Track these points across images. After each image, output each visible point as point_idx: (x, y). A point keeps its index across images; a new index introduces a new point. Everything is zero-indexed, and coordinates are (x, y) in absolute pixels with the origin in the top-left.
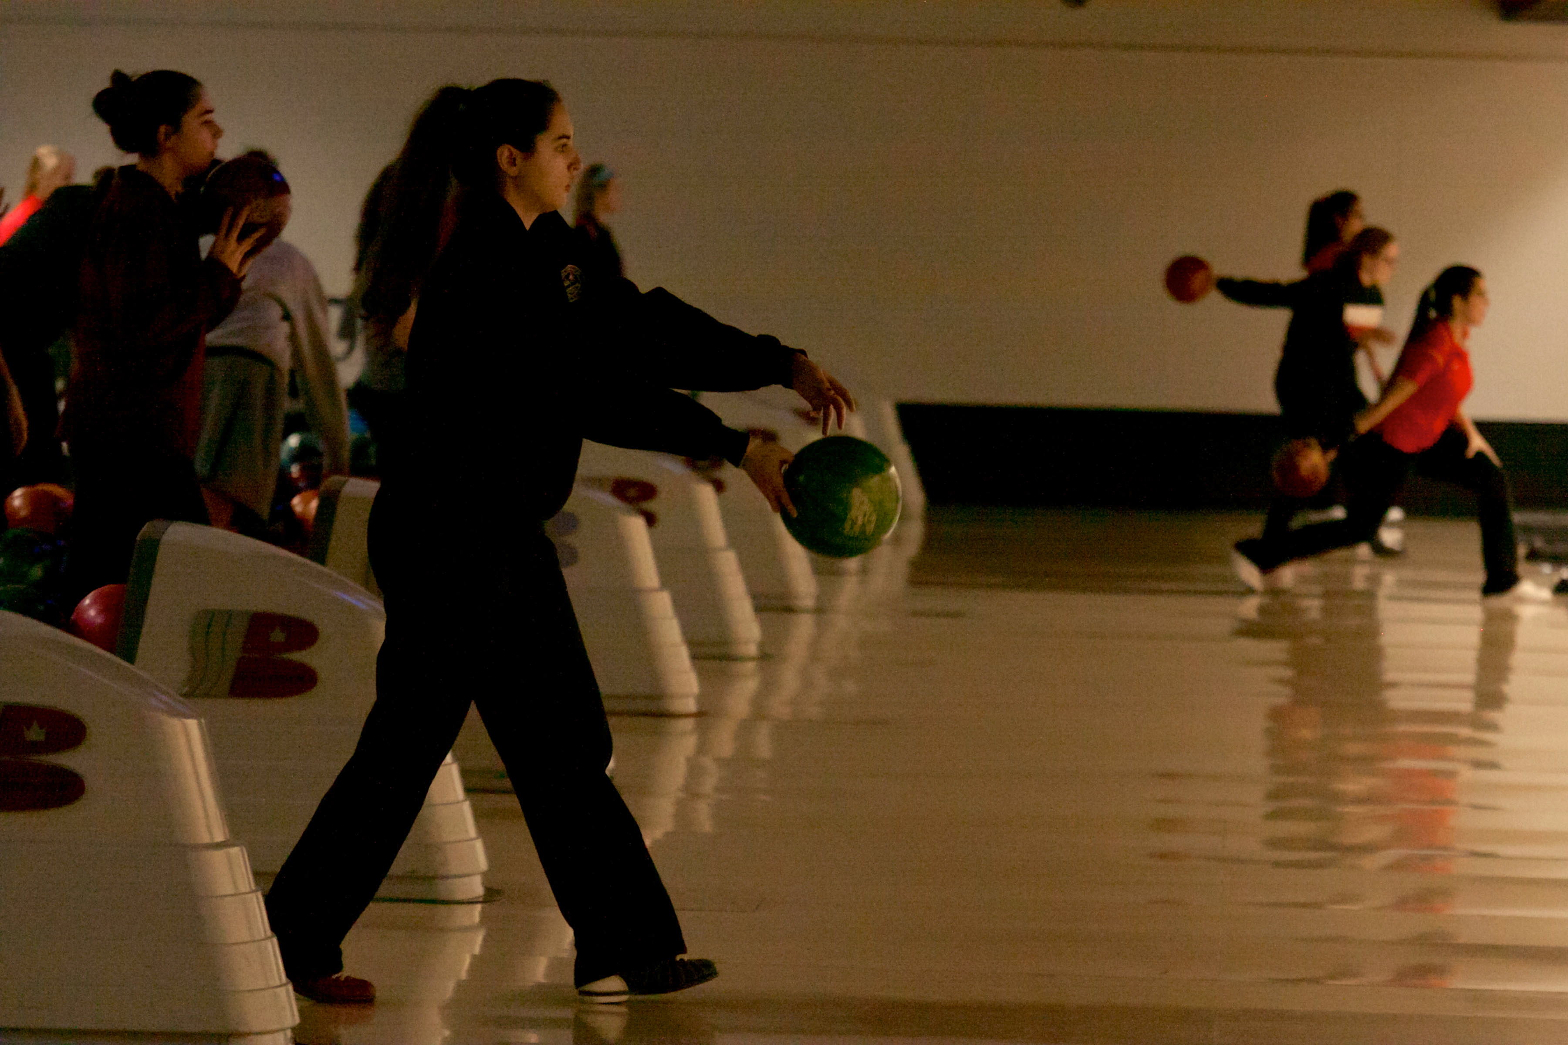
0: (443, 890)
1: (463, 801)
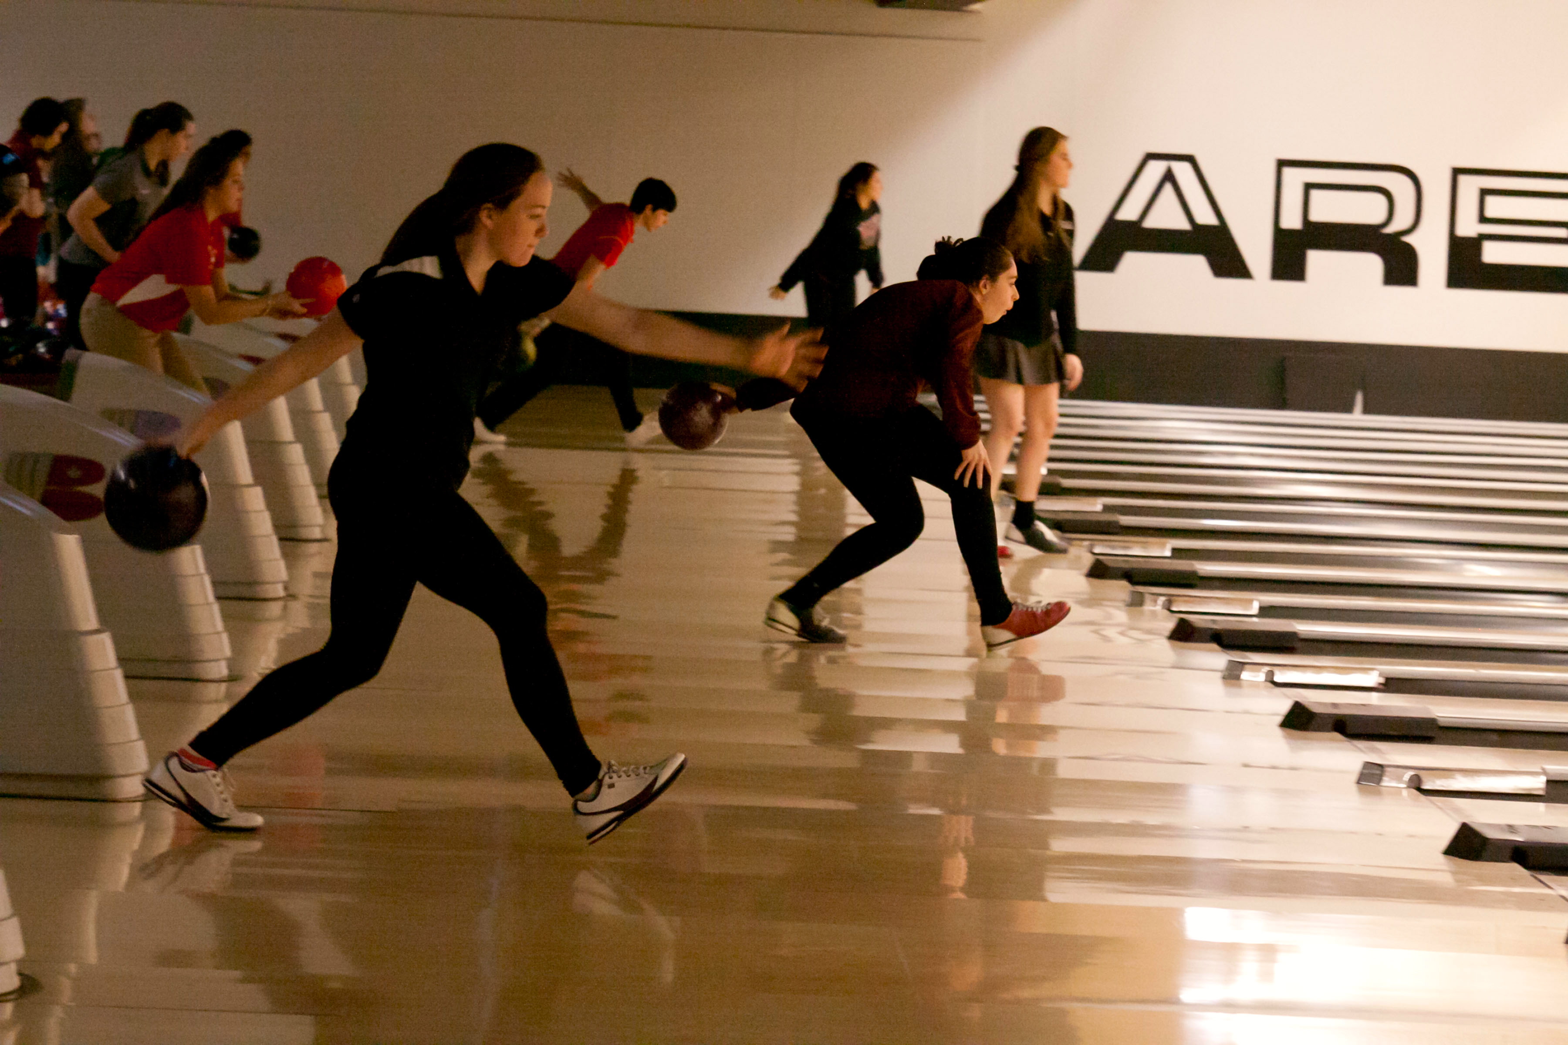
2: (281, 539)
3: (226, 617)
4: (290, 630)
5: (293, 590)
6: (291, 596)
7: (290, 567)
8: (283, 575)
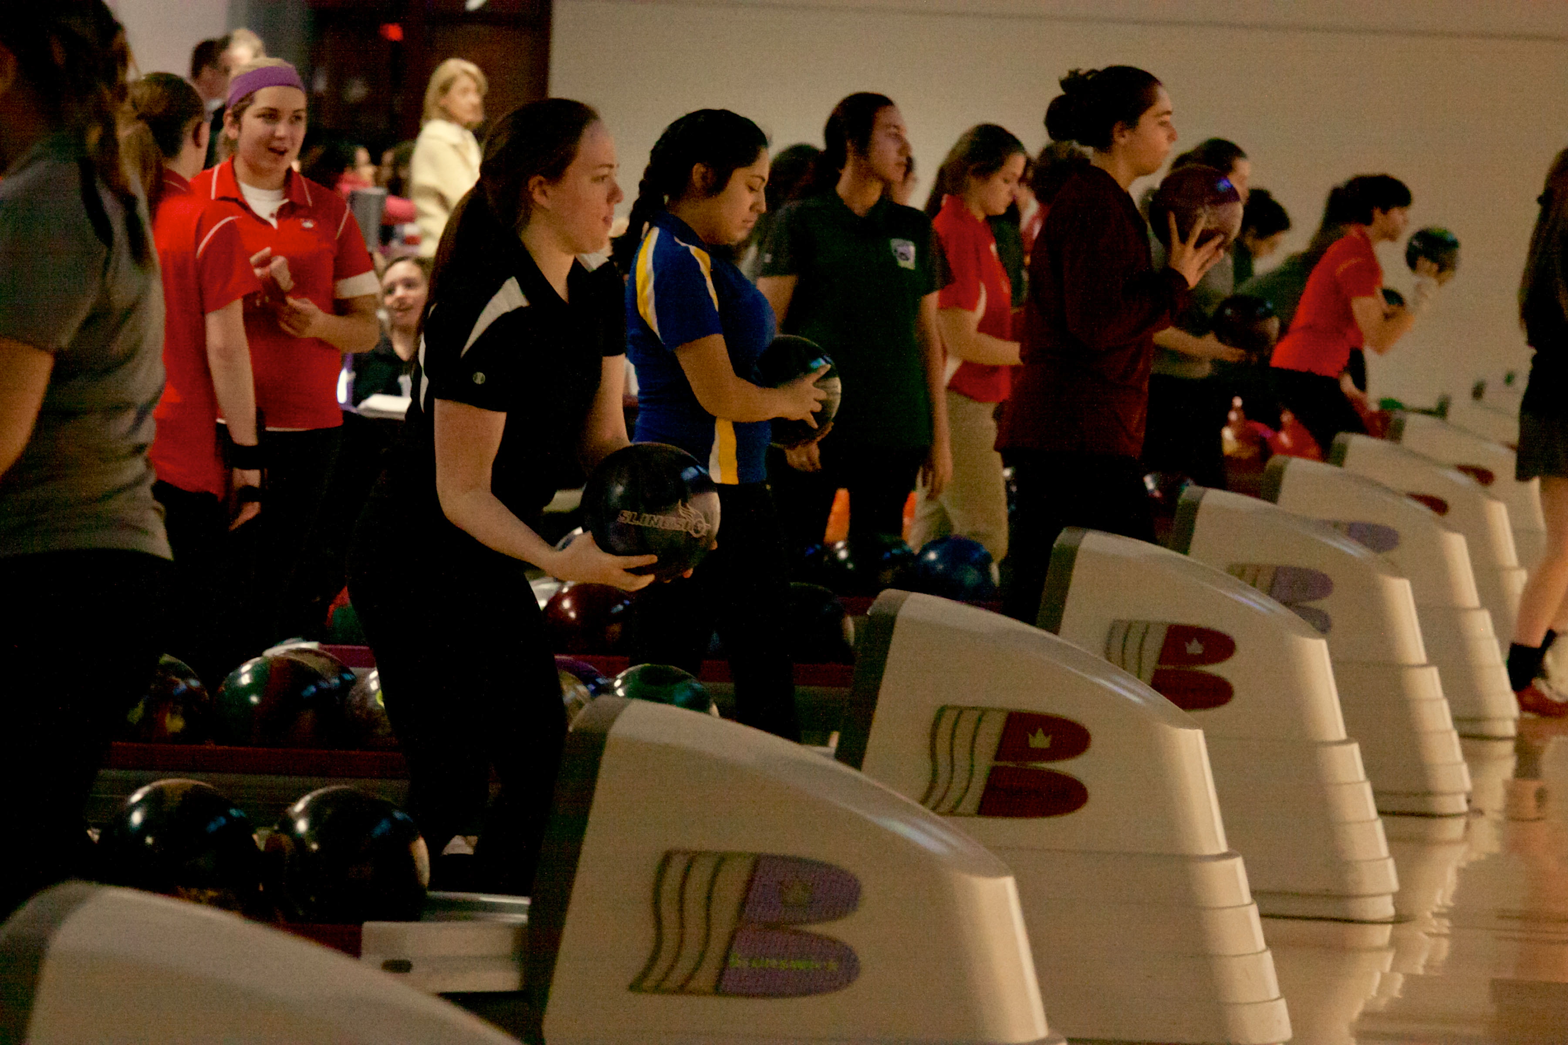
0: (1357, 909)
1: (1376, 820)
2: (1463, 736)
3: (1391, 839)
4: (1474, 856)
5: (1476, 804)
6: (1476, 812)
7: (1474, 772)
8: (1467, 784)
